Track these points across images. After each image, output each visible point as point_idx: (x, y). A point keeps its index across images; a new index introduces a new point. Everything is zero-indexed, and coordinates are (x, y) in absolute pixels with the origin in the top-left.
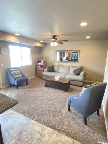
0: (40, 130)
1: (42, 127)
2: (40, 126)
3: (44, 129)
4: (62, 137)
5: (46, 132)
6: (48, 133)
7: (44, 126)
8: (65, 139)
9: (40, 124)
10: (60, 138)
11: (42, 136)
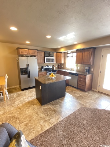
0: (51, 121)
1: (52, 123)
2: (54, 122)
3: (50, 124)
4: (34, 134)
5: (46, 125)
6: (45, 126)
7: (53, 125)
8: (30, 136)
9: (56, 123)
10: (35, 132)
11: (45, 121)
